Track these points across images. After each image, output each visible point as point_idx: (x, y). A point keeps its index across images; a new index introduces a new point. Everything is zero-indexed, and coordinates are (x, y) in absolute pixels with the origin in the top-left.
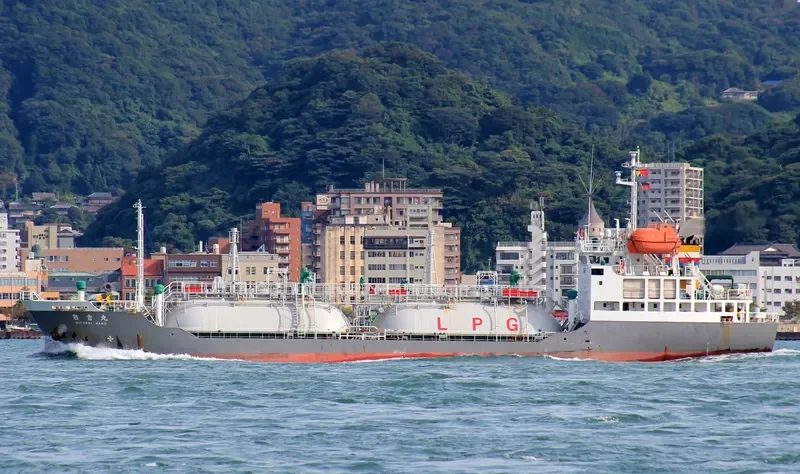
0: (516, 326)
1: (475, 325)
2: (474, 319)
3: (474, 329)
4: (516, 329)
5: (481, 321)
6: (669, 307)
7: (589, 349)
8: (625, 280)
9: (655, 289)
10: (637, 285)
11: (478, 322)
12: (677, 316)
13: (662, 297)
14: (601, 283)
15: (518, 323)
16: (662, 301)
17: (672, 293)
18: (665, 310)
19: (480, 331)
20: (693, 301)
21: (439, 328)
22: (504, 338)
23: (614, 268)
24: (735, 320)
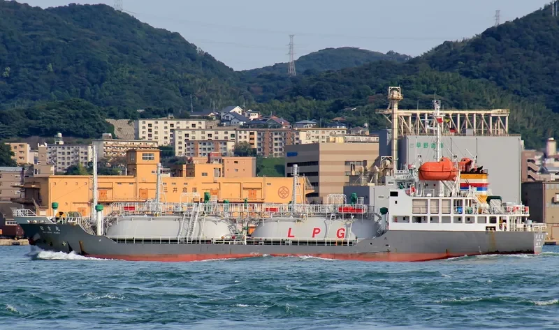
0: (343, 234)
1: (314, 233)
3: (313, 236)
6: (446, 220)
7: (388, 251)
8: (413, 200)
9: (435, 206)
10: (423, 203)
11: (317, 231)
12: (453, 227)
13: (440, 212)
14: (396, 202)
15: (345, 232)
16: (440, 215)
17: (448, 209)
18: (443, 222)
19: (318, 238)
21: (289, 236)
22: (333, 243)
23: (406, 191)
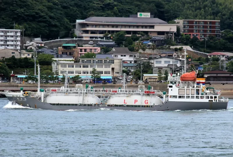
2: (135, 100)
4: (147, 103)
5: (137, 101)
20: (200, 95)
24: (213, 101)
